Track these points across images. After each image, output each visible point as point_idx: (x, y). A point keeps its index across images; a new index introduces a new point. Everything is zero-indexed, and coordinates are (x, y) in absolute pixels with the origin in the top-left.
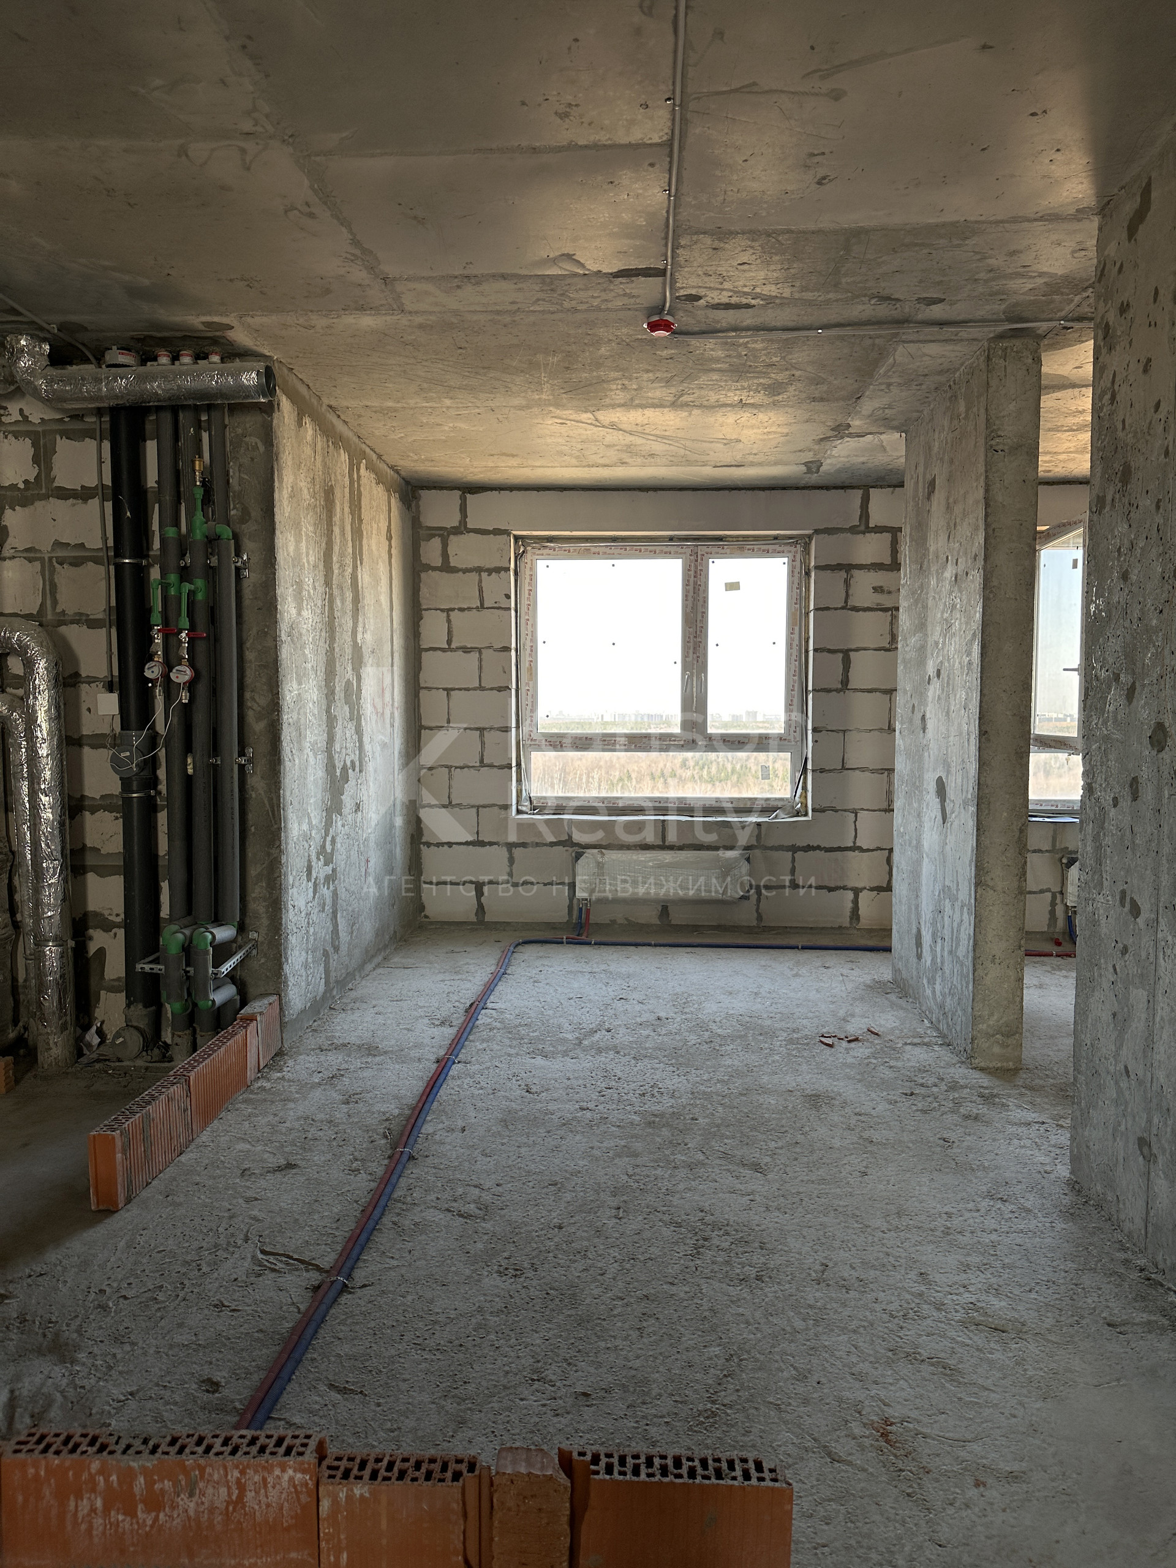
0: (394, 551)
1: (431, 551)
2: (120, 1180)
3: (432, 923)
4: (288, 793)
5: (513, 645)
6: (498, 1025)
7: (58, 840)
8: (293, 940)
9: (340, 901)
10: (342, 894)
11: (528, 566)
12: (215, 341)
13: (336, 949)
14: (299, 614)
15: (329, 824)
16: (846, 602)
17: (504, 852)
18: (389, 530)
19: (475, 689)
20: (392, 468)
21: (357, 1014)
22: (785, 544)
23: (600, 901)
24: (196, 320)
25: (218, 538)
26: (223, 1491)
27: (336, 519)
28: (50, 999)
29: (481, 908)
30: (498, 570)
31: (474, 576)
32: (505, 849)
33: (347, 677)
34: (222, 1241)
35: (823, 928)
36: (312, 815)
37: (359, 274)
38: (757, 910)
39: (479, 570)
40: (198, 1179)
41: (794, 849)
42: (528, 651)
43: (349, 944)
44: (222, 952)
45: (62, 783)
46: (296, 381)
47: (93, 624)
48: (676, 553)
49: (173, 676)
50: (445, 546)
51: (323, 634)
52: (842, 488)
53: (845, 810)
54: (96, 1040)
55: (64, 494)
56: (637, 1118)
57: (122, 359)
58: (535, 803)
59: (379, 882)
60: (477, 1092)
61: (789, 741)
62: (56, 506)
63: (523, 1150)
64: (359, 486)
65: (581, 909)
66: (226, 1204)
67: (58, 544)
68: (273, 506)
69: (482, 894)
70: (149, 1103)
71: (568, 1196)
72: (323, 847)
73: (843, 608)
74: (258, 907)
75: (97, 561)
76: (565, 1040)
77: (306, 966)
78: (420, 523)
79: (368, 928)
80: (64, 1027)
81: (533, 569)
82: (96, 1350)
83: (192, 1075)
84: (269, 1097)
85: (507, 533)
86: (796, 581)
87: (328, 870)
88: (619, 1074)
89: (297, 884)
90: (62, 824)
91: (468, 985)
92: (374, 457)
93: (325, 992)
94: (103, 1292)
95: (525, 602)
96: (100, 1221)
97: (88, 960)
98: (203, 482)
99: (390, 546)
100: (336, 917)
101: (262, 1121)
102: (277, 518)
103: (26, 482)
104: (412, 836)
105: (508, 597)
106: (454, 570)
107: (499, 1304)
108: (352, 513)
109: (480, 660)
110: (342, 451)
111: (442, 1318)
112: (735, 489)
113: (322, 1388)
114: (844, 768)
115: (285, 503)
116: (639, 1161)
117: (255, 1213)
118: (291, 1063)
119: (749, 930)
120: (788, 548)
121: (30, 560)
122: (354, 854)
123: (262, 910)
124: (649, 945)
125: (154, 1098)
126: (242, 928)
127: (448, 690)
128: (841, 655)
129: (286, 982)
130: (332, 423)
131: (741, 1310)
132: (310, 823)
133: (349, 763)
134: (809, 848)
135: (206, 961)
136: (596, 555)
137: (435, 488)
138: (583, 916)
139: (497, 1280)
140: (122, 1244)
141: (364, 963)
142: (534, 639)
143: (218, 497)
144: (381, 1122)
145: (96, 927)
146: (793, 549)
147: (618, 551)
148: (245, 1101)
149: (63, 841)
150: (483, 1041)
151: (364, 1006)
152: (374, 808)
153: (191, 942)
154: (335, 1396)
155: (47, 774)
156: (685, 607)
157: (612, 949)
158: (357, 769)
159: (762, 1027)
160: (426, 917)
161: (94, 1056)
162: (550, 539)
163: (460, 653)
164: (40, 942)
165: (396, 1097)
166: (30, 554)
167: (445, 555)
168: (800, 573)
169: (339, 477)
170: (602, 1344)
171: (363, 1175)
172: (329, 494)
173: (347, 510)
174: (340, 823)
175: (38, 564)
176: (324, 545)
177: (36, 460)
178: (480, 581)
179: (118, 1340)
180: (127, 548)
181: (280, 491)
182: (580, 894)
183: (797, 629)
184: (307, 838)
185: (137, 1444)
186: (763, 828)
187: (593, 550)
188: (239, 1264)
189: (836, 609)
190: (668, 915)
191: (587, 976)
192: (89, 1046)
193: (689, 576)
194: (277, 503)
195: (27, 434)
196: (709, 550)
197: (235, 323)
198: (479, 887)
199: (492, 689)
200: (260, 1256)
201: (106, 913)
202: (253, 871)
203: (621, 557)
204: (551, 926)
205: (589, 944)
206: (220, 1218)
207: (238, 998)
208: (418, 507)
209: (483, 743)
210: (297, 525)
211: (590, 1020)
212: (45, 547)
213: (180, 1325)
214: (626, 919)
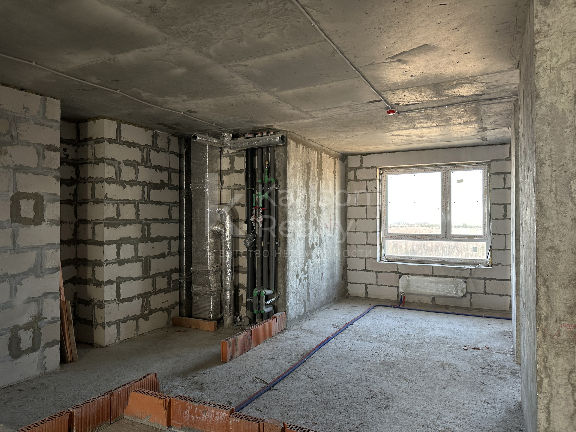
0: (336, 177)
1: (351, 175)
2: (228, 354)
3: (351, 296)
4: (289, 253)
5: (378, 203)
6: (353, 330)
7: (231, 264)
8: (291, 296)
9: (310, 286)
10: (311, 284)
11: (384, 177)
12: (271, 129)
13: (309, 301)
14: (295, 200)
15: (306, 262)
16: (505, 186)
17: (374, 274)
18: (335, 170)
19: (365, 219)
20: (336, 151)
21: (313, 321)
22: (481, 165)
23: (408, 294)
24: (264, 125)
25: (271, 182)
26: (211, 414)
27: (311, 171)
28: (227, 307)
29: (367, 292)
30: (372, 180)
31: (365, 182)
32: (375, 273)
33: (314, 217)
34: (247, 373)
35: (498, 310)
36: (299, 259)
37: (297, 112)
38: (470, 302)
39: (366, 180)
40: (249, 358)
41: (485, 279)
42: (384, 206)
43: (315, 300)
44: (267, 298)
45: (232, 248)
46: (295, 135)
47: (242, 206)
48: (438, 170)
49: (257, 220)
50: (355, 173)
51: (305, 205)
52: (501, 144)
53: (506, 265)
54: (239, 320)
55: (236, 171)
56: (379, 362)
57: (249, 136)
58: (387, 258)
59: (327, 281)
60: (334, 347)
61: (484, 238)
62: (235, 175)
63: (338, 365)
64: (321, 159)
65: (401, 296)
66: (253, 365)
67: (235, 185)
68: (286, 172)
69: (367, 288)
70: (238, 335)
71: (343, 379)
72: (304, 269)
73: (503, 188)
74: (280, 285)
75: (243, 189)
76: (372, 337)
77: (296, 304)
78: (348, 167)
79: (323, 296)
80: (230, 315)
81: (386, 178)
82: (209, 391)
83: (253, 330)
84: (277, 340)
85: (376, 167)
86: (486, 178)
87: (306, 276)
88: (383, 349)
89: (293, 279)
90: (232, 259)
91: (351, 317)
92: (328, 150)
93: (304, 314)
94: (216, 379)
95: (383, 190)
96: (222, 364)
97: (239, 297)
98: (268, 167)
99: (335, 175)
100: (309, 291)
101: (272, 346)
102: (288, 175)
103: (228, 169)
104: (344, 267)
105: (376, 188)
106: (358, 181)
107: (307, 400)
108: (318, 168)
109: (366, 209)
110: (314, 151)
111: (290, 400)
112: (459, 147)
113: (254, 408)
114: (505, 249)
115: (291, 170)
116: (372, 373)
117: (258, 368)
118: (287, 332)
119: (467, 309)
120: (482, 166)
121: (228, 189)
122: (316, 272)
123: (281, 286)
124: (424, 311)
125: (240, 334)
126: (276, 291)
127: (356, 219)
128: (503, 206)
129: (288, 308)
130: (310, 144)
131: (373, 414)
132: (298, 262)
133: (314, 243)
134: (491, 279)
135: (263, 299)
136: (408, 172)
137: (353, 155)
138: (403, 298)
139: (310, 394)
140: (225, 370)
141: (321, 306)
142: (386, 202)
143: (272, 170)
144: (302, 351)
145: (241, 288)
146: (484, 167)
147: (416, 171)
148: (271, 341)
149: (232, 264)
150: (345, 334)
151: (316, 319)
152: (326, 257)
153: (260, 294)
154: (256, 411)
155: (228, 246)
156: (442, 189)
157: (409, 311)
158: (318, 245)
159: (445, 341)
160: (349, 294)
161: (238, 324)
162: (392, 168)
163: (360, 207)
164: (226, 291)
165: (311, 345)
166: (229, 187)
167: (355, 176)
168: (487, 175)
169: (313, 159)
170: (328, 414)
171: (290, 364)
172: (308, 165)
173: (316, 167)
174: (310, 262)
175: (230, 190)
176: (306, 179)
177: (230, 163)
178: (367, 184)
179: (214, 390)
180: (249, 186)
181: (289, 167)
182: (401, 290)
183: (486, 196)
184: (297, 266)
185: (197, 401)
186: (472, 271)
187: (407, 171)
188: (248, 379)
189: (500, 189)
190: (435, 301)
191: (393, 318)
192: (237, 321)
193: (443, 178)
194: (288, 171)
195: (229, 156)
196: (451, 168)
197: (274, 125)
198: (366, 285)
199: (370, 219)
200: (254, 378)
201: (243, 284)
202: (279, 275)
203: (417, 172)
204: (391, 301)
205: (402, 308)
206: (249, 368)
207: (273, 311)
208: (347, 161)
209: (367, 237)
210: (295, 176)
211: (384, 332)
212: (232, 185)
213: (229, 389)
214: (419, 301)
